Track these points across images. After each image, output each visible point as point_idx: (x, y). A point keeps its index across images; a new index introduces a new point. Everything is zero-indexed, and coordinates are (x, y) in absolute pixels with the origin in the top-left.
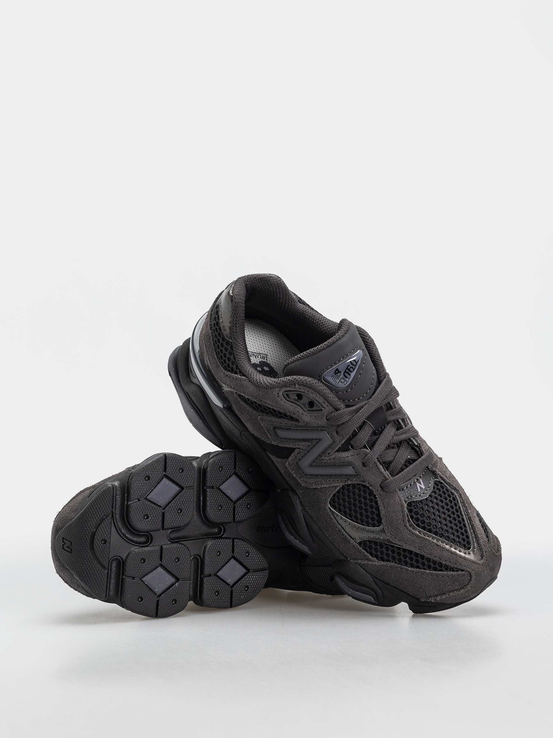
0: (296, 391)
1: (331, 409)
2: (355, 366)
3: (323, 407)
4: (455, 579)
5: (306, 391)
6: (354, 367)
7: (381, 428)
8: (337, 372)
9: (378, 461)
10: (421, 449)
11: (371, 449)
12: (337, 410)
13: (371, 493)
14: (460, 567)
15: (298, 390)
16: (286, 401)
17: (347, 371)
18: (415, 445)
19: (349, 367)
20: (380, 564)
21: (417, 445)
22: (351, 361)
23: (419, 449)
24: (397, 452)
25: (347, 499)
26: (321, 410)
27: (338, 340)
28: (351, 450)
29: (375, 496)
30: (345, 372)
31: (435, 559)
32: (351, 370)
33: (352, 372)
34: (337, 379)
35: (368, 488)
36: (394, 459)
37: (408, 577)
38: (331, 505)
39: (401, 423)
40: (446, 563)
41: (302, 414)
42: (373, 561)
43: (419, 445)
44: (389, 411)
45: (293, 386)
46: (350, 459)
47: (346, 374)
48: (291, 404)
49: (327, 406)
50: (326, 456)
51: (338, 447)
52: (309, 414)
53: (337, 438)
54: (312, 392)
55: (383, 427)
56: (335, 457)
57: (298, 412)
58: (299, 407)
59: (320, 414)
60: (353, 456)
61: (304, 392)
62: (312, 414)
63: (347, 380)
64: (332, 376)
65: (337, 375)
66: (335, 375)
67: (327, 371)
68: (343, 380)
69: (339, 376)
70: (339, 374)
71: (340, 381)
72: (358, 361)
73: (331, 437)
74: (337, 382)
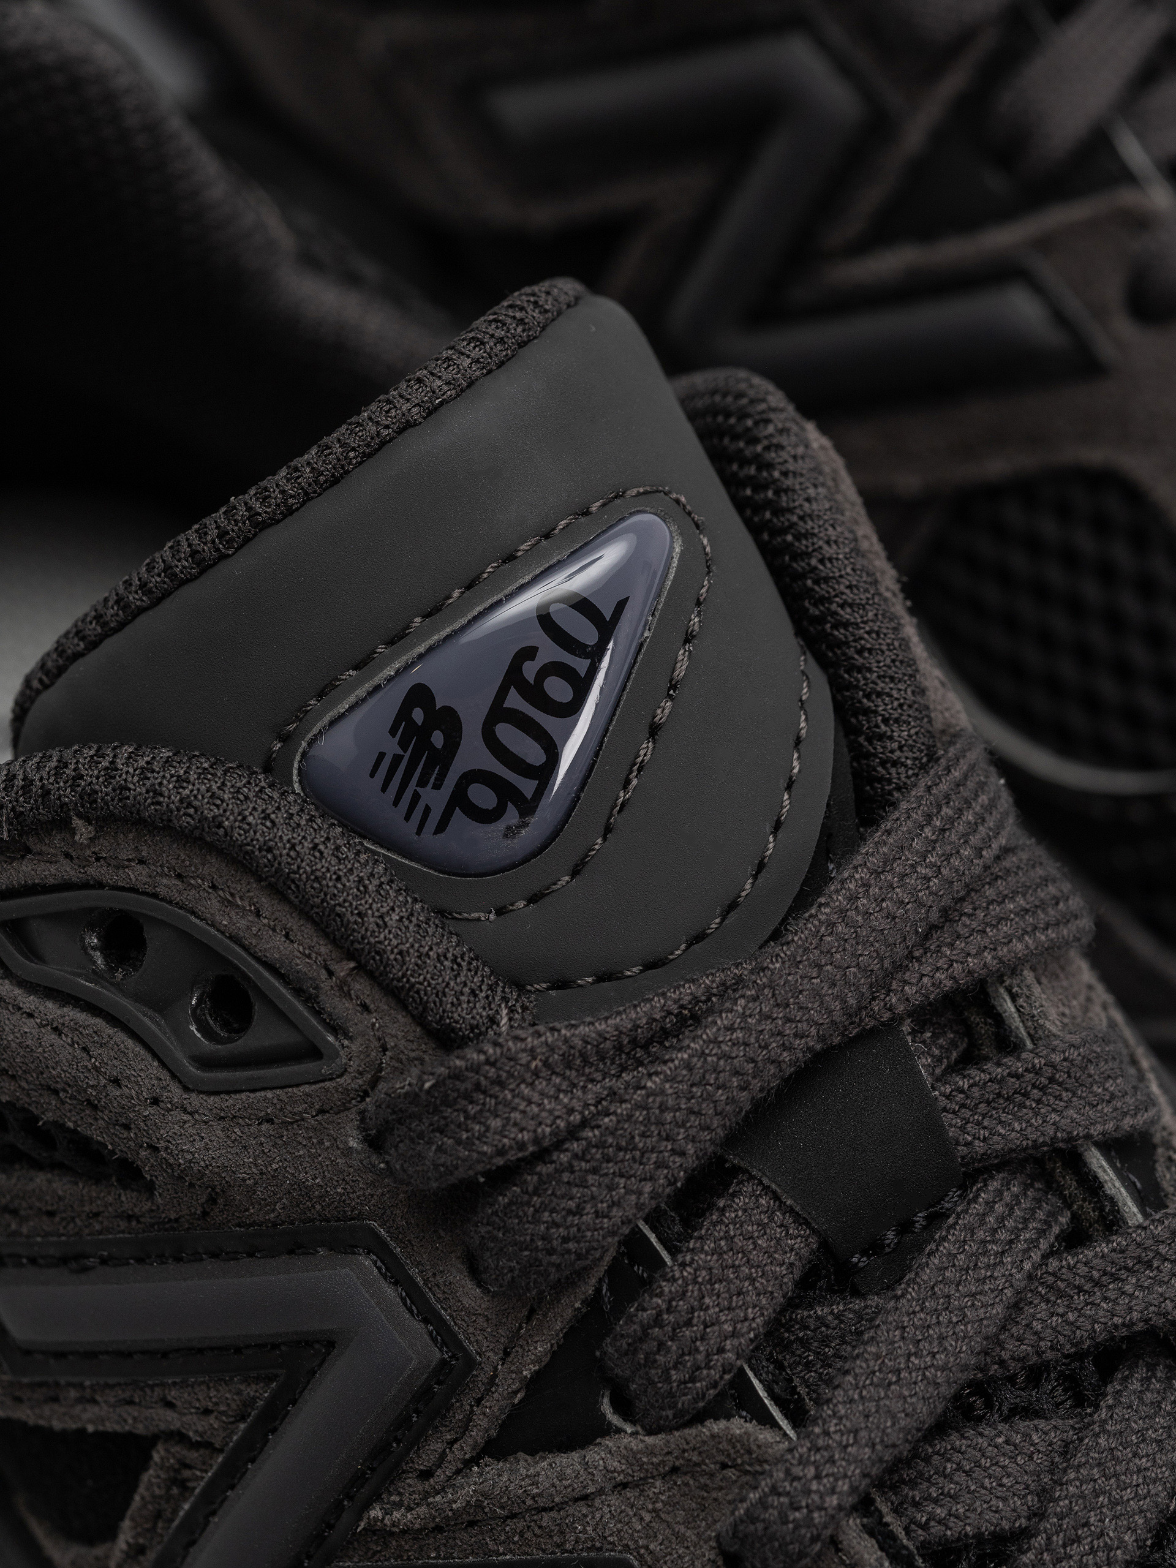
0: (85, 886)
1: (403, 1031)
2: (596, 654)
3: (335, 1030)
5: (167, 885)
6: (581, 665)
7: (905, 1227)
8: (418, 715)
9: (871, 1534)
11: (798, 1416)
12: (443, 1038)
15: (95, 870)
17: (514, 700)
19: (530, 670)
22: (544, 618)
24: (1067, 1450)
26: (313, 1052)
28: (619, 1431)
30: (498, 713)
32: (558, 689)
34: (422, 783)
36: (1039, 1515)
39: (1100, 1174)
41: (156, 1101)
44: (973, 1072)
45: (58, 842)
47: (506, 732)
48: (51, 1009)
49: (365, 1008)
50: (400, 1494)
51: (495, 1406)
52: (217, 1093)
53: (481, 1319)
54: (219, 882)
55: (920, 1218)
56: (479, 1506)
57: (116, 1082)
58: (120, 1036)
59: (307, 1088)
60: (629, 1493)
61: (149, 890)
62: (236, 1092)
63: (529, 794)
64: (381, 756)
65: (424, 743)
66: (400, 752)
67: (327, 719)
68: (483, 796)
69: (444, 758)
70: (438, 739)
71: (459, 800)
72: (621, 605)
73: (428, 1316)
74: (427, 810)
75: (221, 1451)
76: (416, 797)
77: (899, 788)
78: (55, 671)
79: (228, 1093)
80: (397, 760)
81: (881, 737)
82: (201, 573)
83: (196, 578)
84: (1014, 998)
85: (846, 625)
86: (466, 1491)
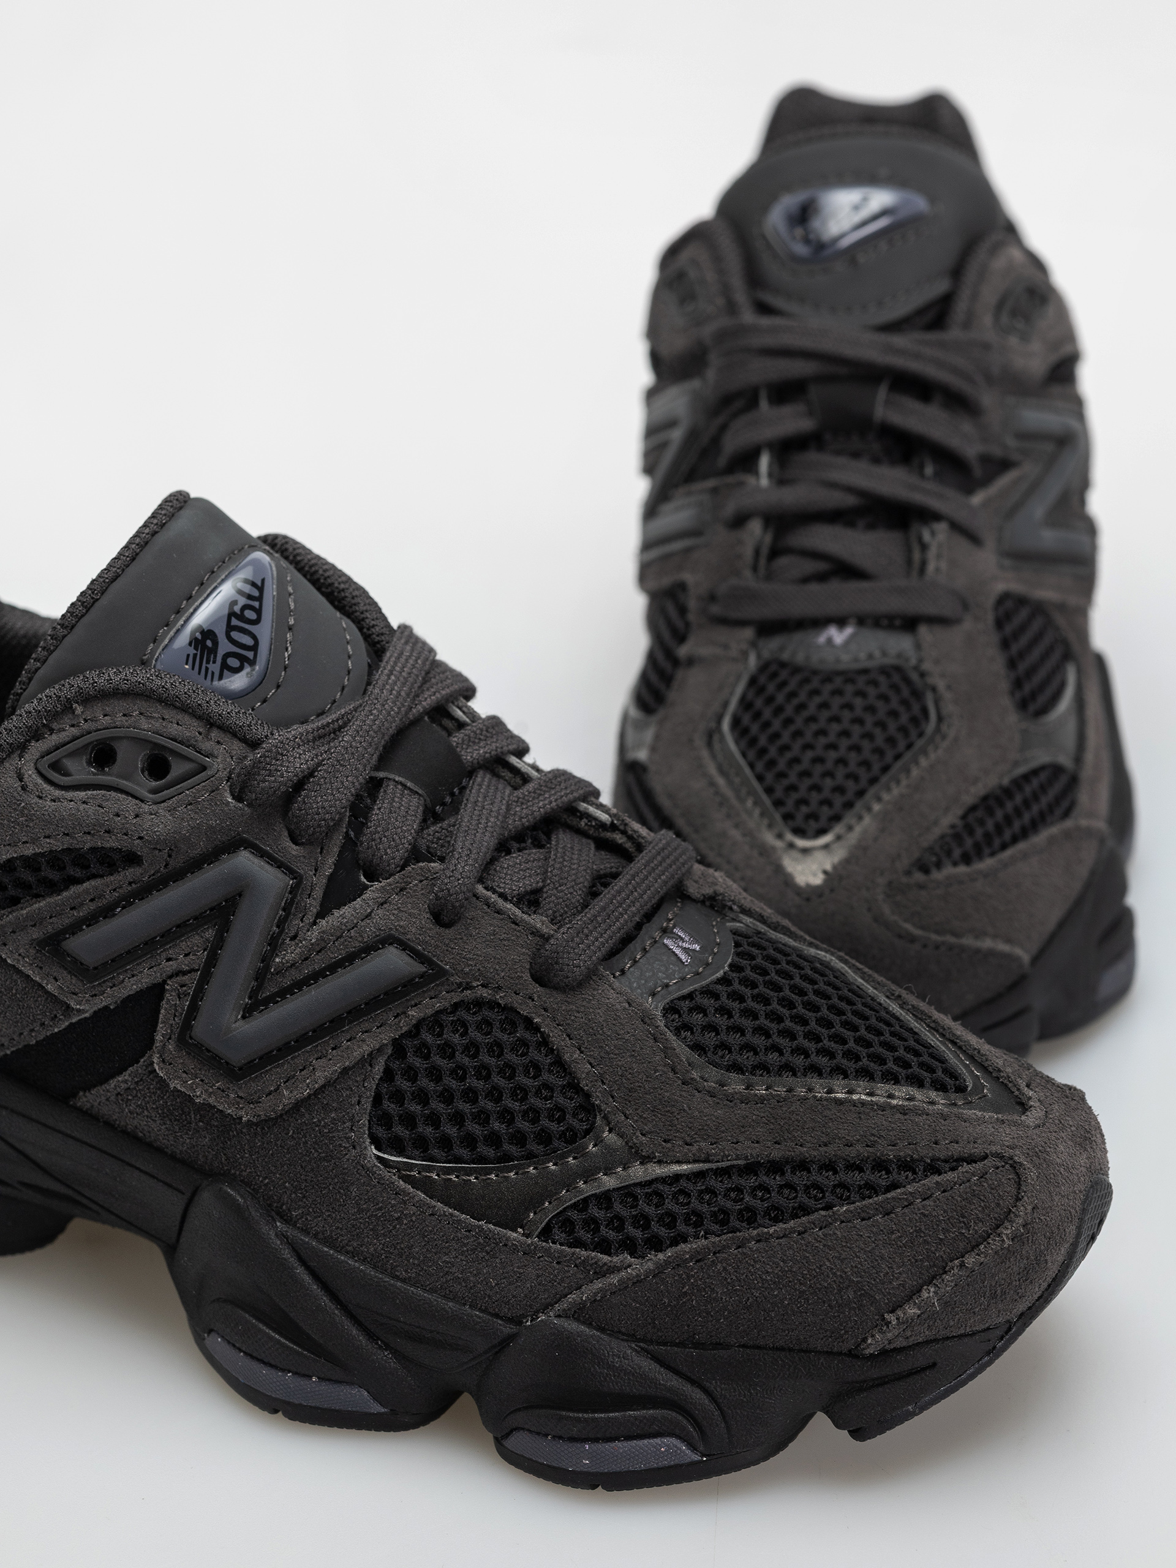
0: (83, 735)
1: (237, 747)
2: (261, 600)
3: (207, 755)
4: (960, 1196)
5: (120, 719)
6: (257, 605)
7: (452, 794)
8: (199, 637)
10: (630, 832)
12: (254, 745)
13: (512, 1018)
14: (956, 1150)
15: (86, 726)
16: (57, 793)
17: (235, 623)
18: (602, 825)
19: (237, 609)
20: (650, 1265)
21: (612, 822)
22: (234, 587)
23: (624, 832)
25: (431, 1086)
26: (204, 768)
27: (156, 533)
28: (371, 884)
29: (528, 1022)
30: (230, 628)
31: (852, 1152)
32: (251, 615)
33: (257, 621)
34: (208, 662)
35: (493, 1005)
37: (778, 1265)
38: (378, 1149)
40: (902, 1154)
41: (137, 816)
42: (619, 1270)
43: (618, 820)
45: (67, 719)
46: (383, 920)
47: (235, 635)
48: (82, 794)
49: (218, 742)
50: (285, 950)
51: (318, 893)
52: (164, 801)
53: (302, 858)
54: (143, 711)
55: (456, 790)
56: (323, 939)
57: (118, 815)
58: (113, 794)
59: (203, 784)
60: (385, 906)
61: (112, 725)
62: (172, 798)
63: (251, 657)
64: (188, 656)
65: (204, 647)
66: (195, 652)
67: (161, 648)
68: (233, 662)
69: (214, 650)
70: (209, 643)
71: (225, 666)
72: (263, 581)
73: (280, 865)
74: (213, 673)
75: (198, 970)
76: (207, 669)
77: (387, 643)
78: (27, 681)
79: (169, 799)
80: (195, 656)
81: (373, 626)
82: (87, 611)
83: (86, 614)
84: (460, 709)
85: (343, 590)
86: (314, 935)
